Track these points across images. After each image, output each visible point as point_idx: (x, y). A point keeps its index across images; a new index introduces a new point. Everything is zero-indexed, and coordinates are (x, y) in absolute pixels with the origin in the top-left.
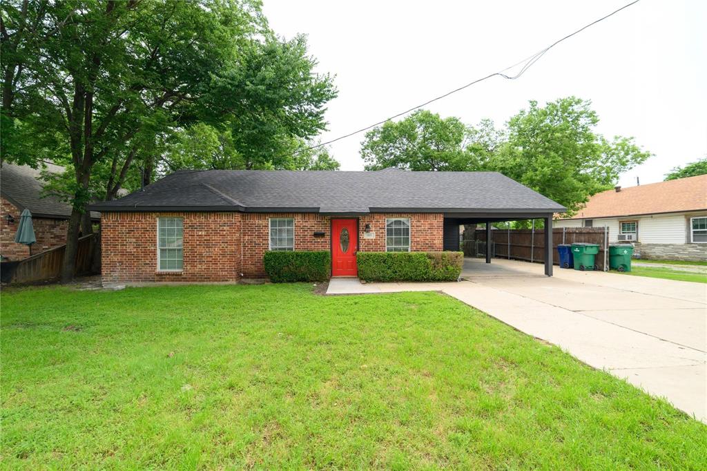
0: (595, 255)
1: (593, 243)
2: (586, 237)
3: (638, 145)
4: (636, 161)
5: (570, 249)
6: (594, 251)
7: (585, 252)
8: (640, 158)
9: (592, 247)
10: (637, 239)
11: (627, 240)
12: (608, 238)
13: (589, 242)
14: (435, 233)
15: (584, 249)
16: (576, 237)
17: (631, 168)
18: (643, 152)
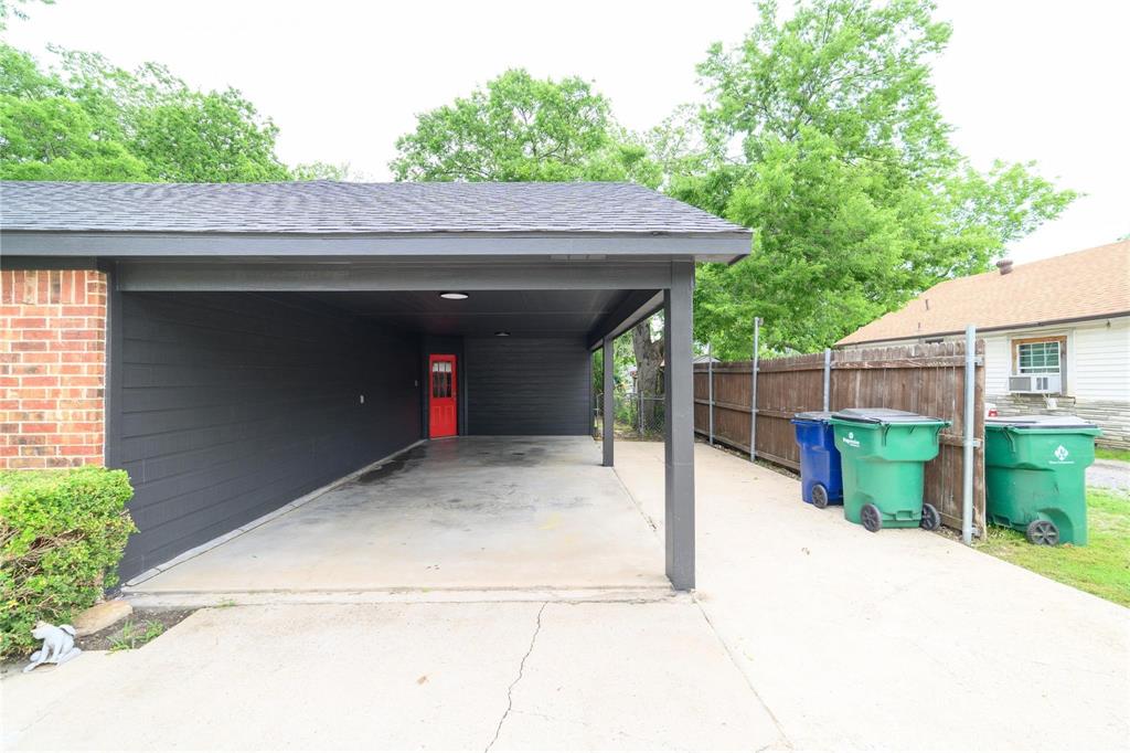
0: (927, 465)
1: (919, 412)
2: (897, 387)
3: (1047, 178)
4: (1042, 213)
5: (830, 431)
6: (923, 447)
7: (879, 450)
8: (1052, 204)
9: (910, 429)
10: (1064, 388)
11: (1034, 390)
12: (978, 391)
13: (905, 407)
14: (52, 369)
15: (878, 437)
16: (864, 383)
17: (1032, 229)
18: (1057, 190)
